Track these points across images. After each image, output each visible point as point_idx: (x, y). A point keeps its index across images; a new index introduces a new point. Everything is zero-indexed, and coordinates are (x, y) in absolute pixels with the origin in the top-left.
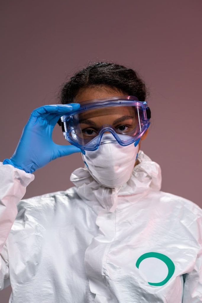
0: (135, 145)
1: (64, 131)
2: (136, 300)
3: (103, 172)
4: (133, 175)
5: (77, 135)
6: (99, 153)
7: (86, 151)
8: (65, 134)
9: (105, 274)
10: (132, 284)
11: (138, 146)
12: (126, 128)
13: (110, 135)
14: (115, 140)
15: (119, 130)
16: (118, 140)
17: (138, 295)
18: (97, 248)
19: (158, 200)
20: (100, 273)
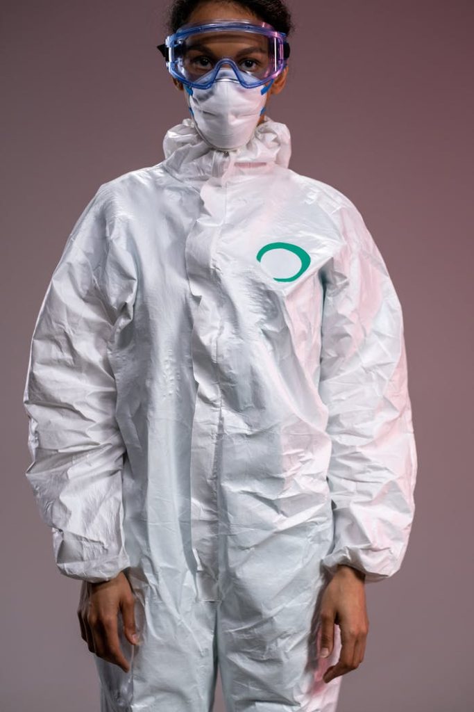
0: (262, 93)
1: (167, 60)
2: (259, 304)
3: (213, 121)
4: (256, 137)
5: (186, 69)
6: (211, 93)
7: (195, 90)
8: (169, 64)
9: (215, 266)
10: (252, 280)
11: (265, 95)
12: (254, 65)
13: (231, 71)
14: (236, 78)
15: (244, 66)
16: (241, 79)
17: (261, 295)
18: (203, 233)
19: (288, 178)
20: (208, 265)
